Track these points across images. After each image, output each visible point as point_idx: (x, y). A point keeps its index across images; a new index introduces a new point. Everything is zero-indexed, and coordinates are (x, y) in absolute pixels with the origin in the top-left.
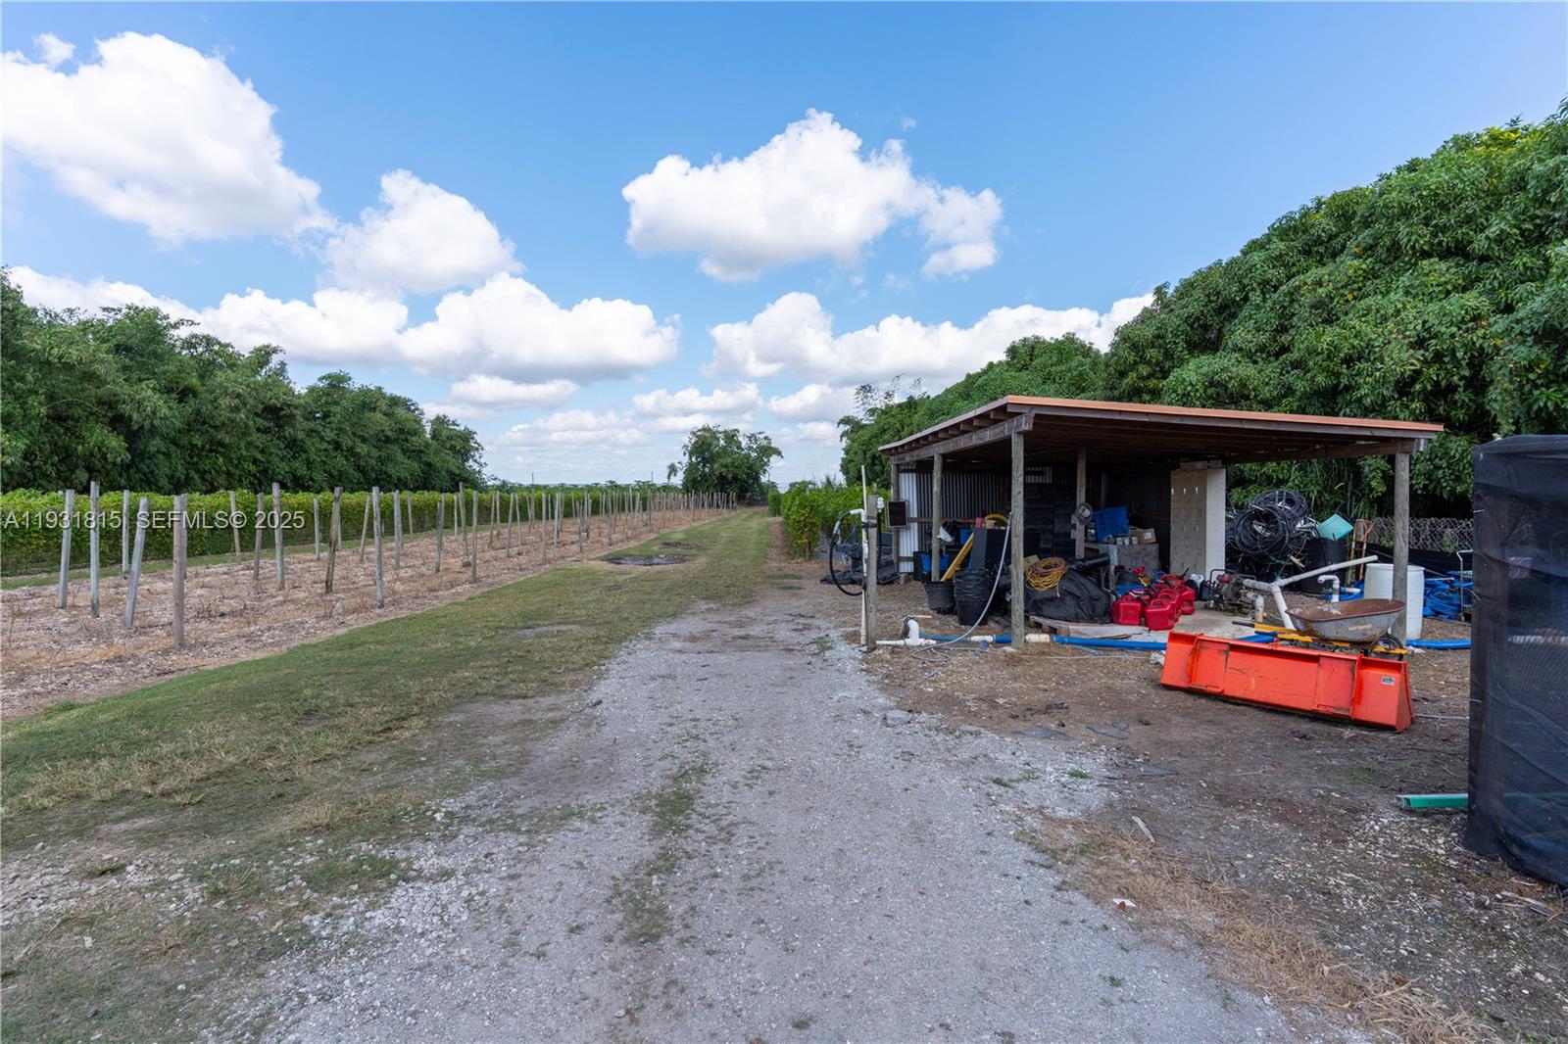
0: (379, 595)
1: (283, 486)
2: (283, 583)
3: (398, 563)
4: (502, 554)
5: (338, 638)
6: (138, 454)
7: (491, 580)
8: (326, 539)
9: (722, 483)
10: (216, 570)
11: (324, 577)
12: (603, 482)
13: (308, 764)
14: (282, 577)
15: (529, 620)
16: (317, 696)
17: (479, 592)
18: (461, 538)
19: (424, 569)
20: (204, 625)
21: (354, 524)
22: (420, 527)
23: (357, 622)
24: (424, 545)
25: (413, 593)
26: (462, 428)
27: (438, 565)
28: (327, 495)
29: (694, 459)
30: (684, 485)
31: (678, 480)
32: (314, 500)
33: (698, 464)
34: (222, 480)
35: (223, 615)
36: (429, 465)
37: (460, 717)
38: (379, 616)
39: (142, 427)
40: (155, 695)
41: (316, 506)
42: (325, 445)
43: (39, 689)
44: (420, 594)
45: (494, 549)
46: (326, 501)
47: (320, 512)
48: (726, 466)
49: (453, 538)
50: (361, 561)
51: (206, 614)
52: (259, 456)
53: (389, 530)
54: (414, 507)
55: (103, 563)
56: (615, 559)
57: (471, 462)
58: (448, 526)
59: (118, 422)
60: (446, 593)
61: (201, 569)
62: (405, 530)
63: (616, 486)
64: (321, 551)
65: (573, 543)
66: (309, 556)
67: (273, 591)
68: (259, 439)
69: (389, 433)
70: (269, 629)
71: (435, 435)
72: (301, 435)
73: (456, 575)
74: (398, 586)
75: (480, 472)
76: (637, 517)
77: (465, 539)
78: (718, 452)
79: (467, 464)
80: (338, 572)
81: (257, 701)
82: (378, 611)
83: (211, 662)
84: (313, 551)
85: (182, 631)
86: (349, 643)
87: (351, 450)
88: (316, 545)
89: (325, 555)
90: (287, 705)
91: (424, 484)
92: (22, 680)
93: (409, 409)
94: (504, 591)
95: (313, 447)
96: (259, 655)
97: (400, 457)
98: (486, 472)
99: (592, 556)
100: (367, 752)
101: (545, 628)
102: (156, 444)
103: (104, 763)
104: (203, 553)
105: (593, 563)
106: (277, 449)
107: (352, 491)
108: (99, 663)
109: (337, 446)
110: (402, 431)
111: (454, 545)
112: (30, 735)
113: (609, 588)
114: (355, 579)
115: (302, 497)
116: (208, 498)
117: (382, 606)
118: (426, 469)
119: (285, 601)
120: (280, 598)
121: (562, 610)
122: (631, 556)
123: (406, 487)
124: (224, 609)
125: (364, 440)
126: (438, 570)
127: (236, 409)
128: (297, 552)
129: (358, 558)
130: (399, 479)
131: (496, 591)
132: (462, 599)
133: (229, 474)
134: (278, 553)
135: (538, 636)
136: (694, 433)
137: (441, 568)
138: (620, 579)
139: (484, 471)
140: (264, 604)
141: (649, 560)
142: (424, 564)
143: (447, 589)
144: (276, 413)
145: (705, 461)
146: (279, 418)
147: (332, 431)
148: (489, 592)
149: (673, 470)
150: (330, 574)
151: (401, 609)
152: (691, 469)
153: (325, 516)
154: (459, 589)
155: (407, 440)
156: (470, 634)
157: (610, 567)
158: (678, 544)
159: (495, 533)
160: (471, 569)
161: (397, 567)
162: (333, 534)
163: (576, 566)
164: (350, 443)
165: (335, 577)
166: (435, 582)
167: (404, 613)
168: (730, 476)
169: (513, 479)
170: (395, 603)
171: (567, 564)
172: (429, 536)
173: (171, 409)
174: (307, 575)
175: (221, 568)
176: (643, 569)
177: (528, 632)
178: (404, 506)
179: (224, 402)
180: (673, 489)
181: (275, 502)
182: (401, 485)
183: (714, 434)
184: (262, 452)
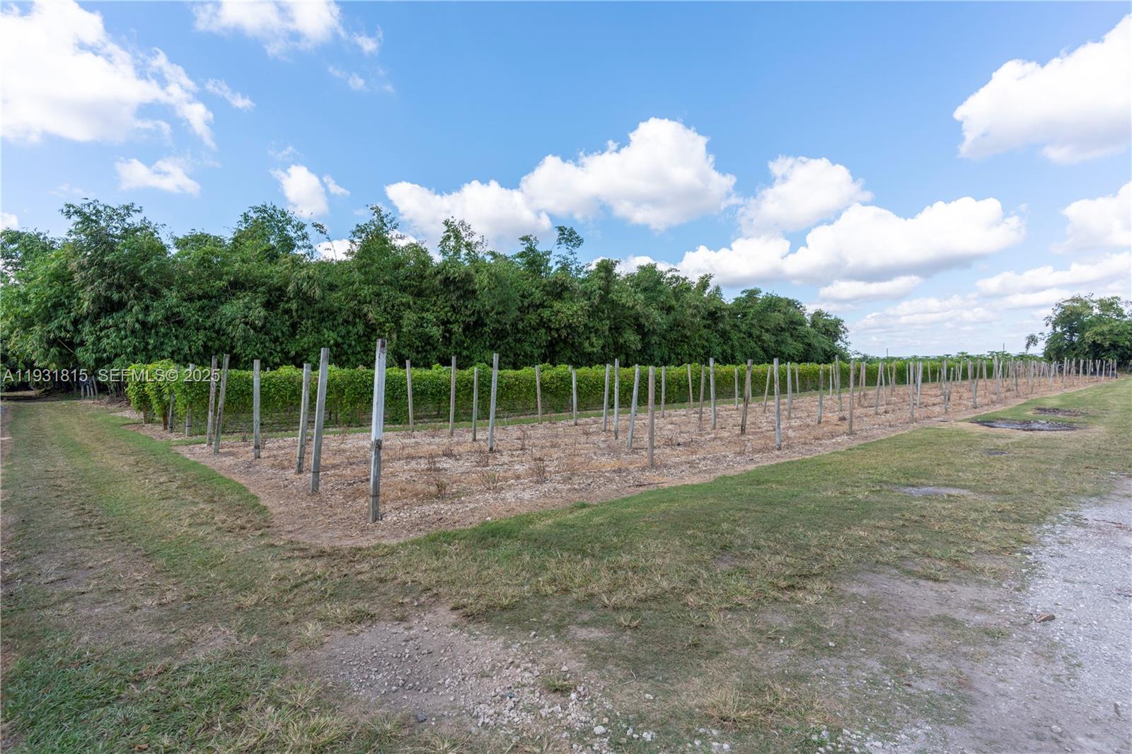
0: (778, 440)
1: (717, 361)
2: (715, 424)
3: (790, 415)
4: (872, 411)
5: (749, 473)
6: (646, 346)
7: (865, 434)
8: (741, 395)
9: (1097, 350)
10: (680, 414)
11: (740, 422)
12: (954, 354)
13: (721, 610)
14: (715, 420)
15: (913, 476)
16: (730, 532)
17: (855, 444)
18: (836, 397)
19: (809, 421)
20: (668, 451)
21: (760, 387)
22: (804, 389)
23: (764, 461)
24: (808, 402)
25: (802, 440)
26: (833, 318)
27: (820, 418)
28: (744, 366)
29: (1058, 329)
30: (1045, 354)
31: (1038, 350)
32: (734, 369)
33: (1064, 333)
34: (686, 358)
35: (679, 445)
36: (809, 345)
37: (863, 590)
38: (778, 457)
39: (649, 330)
40: (628, 506)
41: (736, 373)
42: (742, 335)
43: (576, 486)
44: (808, 441)
45: (863, 406)
46: (742, 370)
47: (739, 377)
48: (1102, 334)
49: (828, 397)
50: (764, 411)
51: (670, 443)
52: (706, 344)
53: (783, 390)
54: (800, 374)
55: (639, 403)
56: (988, 422)
57: (839, 342)
58: (827, 388)
59: (640, 329)
60: (828, 442)
61: (672, 412)
62: (794, 390)
63: (968, 357)
64: (739, 403)
65: (934, 405)
66: (732, 406)
67: (709, 430)
68: (705, 332)
69: (783, 326)
70: (704, 459)
71: (814, 325)
72: (728, 328)
73: (834, 427)
74: (791, 433)
75: (845, 348)
76: (998, 383)
77: (840, 398)
78: (1090, 321)
79: (836, 343)
80: (749, 419)
81: (688, 528)
82: (777, 452)
83: (668, 481)
84: (733, 403)
85: (653, 455)
86: (755, 479)
87: (759, 337)
88: (736, 399)
89: (741, 406)
90: (709, 537)
91: (805, 358)
92: (570, 479)
93: (796, 307)
94: (879, 445)
95: (735, 336)
96: (696, 480)
97: (790, 340)
98: (851, 350)
99: (959, 418)
100: (774, 611)
101: (931, 489)
102: (655, 339)
103: (587, 562)
104: (674, 402)
105: (962, 425)
106: (716, 339)
107: (759, 363)
108: (608, 472)
109: (750, 335)
110: (792, 322)
111: (830, 402)
112: (559, 525)
113: (990, 452)
114: (760, 425)
115: (728, 368)
116: (678, 369)
117: (779, 449)
118: (807, 347)
119: (715, 438)
120: (713, 436)
121: (943, 471)
122: (1002, 419)
123: (793, 360)
124: (681, 440)
125: (767, 331)
126: (820, 422)
127: (694, 316)
128: (725, 403)
129: (762, 409)
130: (789, 355)
131: (871, 444)
132: (841, 449)
133: (690, 355)
134: (712, 404)
135: (927, 497)
136: (1059, 305)
137: (822, 420)
138: (1001, 442)
139: (849, 348)
140: (703, 438)
141: (1026, 425)
142: (808, 416)
143: (829, 439)
144: (714, 315)
145: (1072, 330)
146: (716, 319)
147: (746, 325)
148: (865, 444)
149: (1032, 340)
150: (744, 421)
151: (794, 452)
152: (1054, 339)
153: (742, 380)
154: (839, 439)
155: (795, 329)
156: (855, 484)
157: (983, 429)
158: (1055, 410)
159: (862, 393)
160: (847, 422)
161: (789, 418)
162: (746, 392)
163: (945, 426)
164: (758, 333)
165: (748, 423)
166: (818, 432)
167: (796, 457)
168: (1107, 344)
169: (872, 354)
170: (789, 447)
171: (935, 423)
172: (810, 395)
173: (662, 319)
174: (730, 419)
175: (682, 412)
176: (1024, 434)
177: (913, 490)
178: (793, 374)
179: (689, 311)
180: (1034, 357)
181: (711, 370)
182: (791, 358)
183: (1085, 305)
184: (707, 341)
